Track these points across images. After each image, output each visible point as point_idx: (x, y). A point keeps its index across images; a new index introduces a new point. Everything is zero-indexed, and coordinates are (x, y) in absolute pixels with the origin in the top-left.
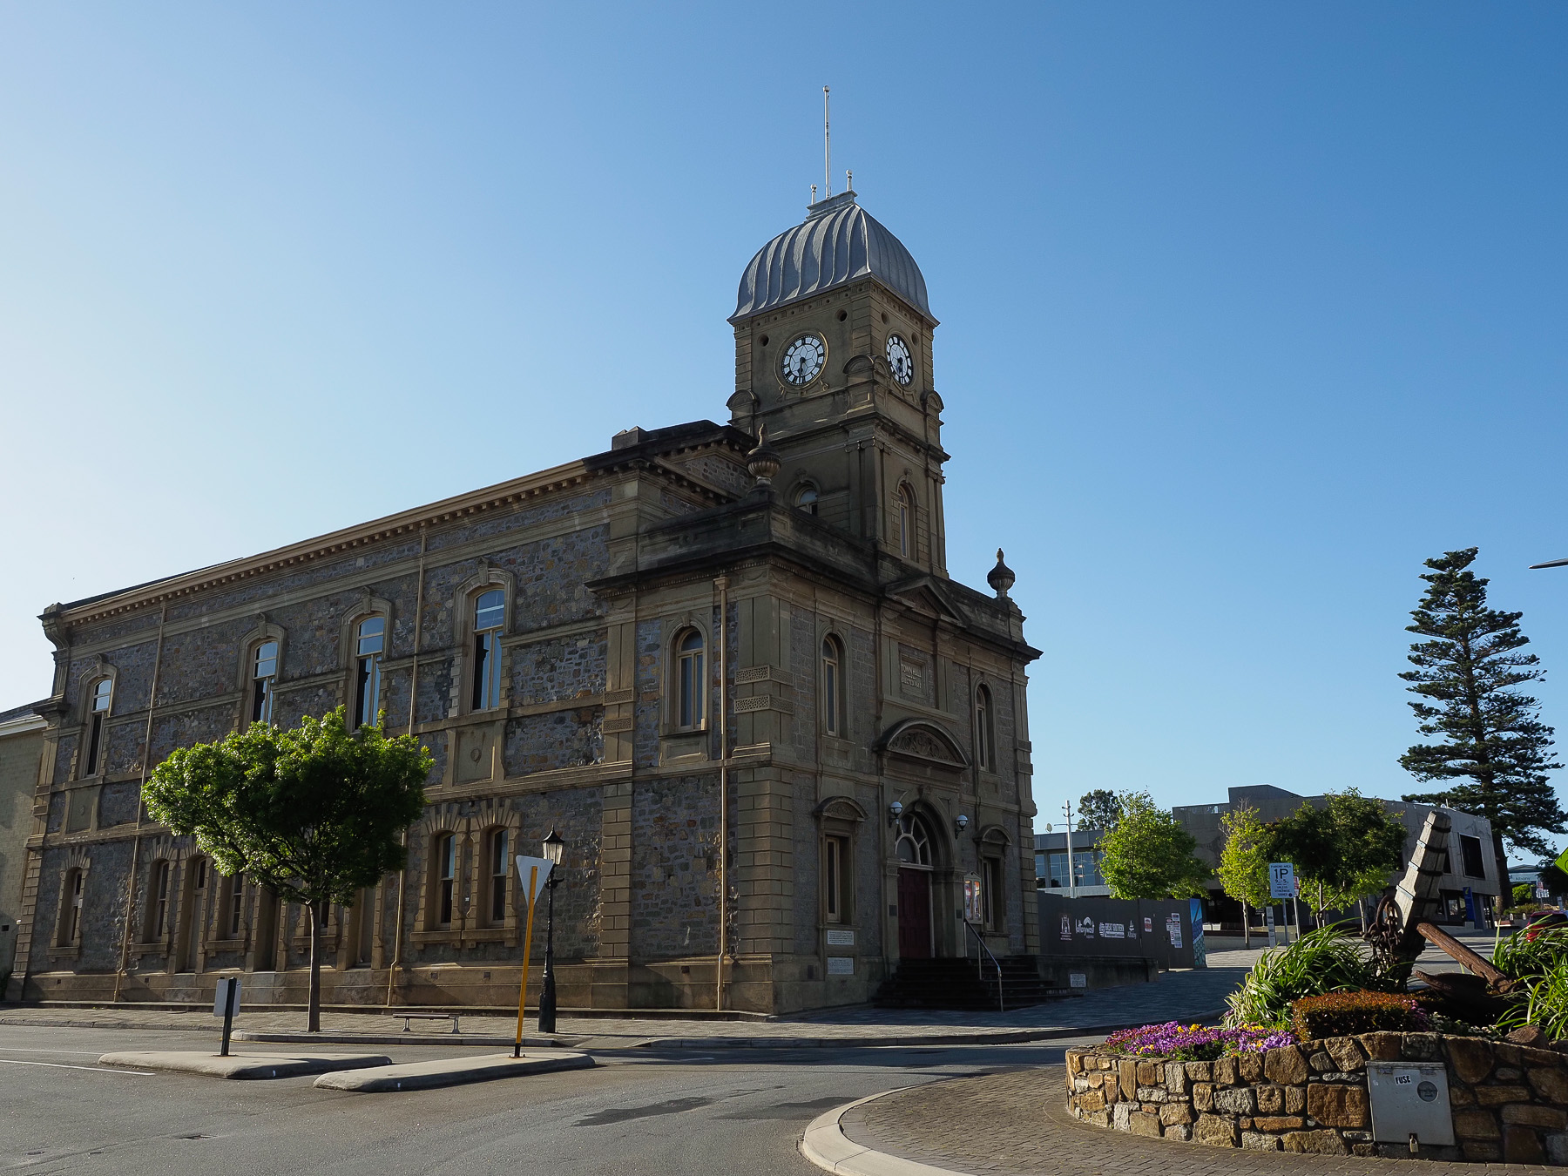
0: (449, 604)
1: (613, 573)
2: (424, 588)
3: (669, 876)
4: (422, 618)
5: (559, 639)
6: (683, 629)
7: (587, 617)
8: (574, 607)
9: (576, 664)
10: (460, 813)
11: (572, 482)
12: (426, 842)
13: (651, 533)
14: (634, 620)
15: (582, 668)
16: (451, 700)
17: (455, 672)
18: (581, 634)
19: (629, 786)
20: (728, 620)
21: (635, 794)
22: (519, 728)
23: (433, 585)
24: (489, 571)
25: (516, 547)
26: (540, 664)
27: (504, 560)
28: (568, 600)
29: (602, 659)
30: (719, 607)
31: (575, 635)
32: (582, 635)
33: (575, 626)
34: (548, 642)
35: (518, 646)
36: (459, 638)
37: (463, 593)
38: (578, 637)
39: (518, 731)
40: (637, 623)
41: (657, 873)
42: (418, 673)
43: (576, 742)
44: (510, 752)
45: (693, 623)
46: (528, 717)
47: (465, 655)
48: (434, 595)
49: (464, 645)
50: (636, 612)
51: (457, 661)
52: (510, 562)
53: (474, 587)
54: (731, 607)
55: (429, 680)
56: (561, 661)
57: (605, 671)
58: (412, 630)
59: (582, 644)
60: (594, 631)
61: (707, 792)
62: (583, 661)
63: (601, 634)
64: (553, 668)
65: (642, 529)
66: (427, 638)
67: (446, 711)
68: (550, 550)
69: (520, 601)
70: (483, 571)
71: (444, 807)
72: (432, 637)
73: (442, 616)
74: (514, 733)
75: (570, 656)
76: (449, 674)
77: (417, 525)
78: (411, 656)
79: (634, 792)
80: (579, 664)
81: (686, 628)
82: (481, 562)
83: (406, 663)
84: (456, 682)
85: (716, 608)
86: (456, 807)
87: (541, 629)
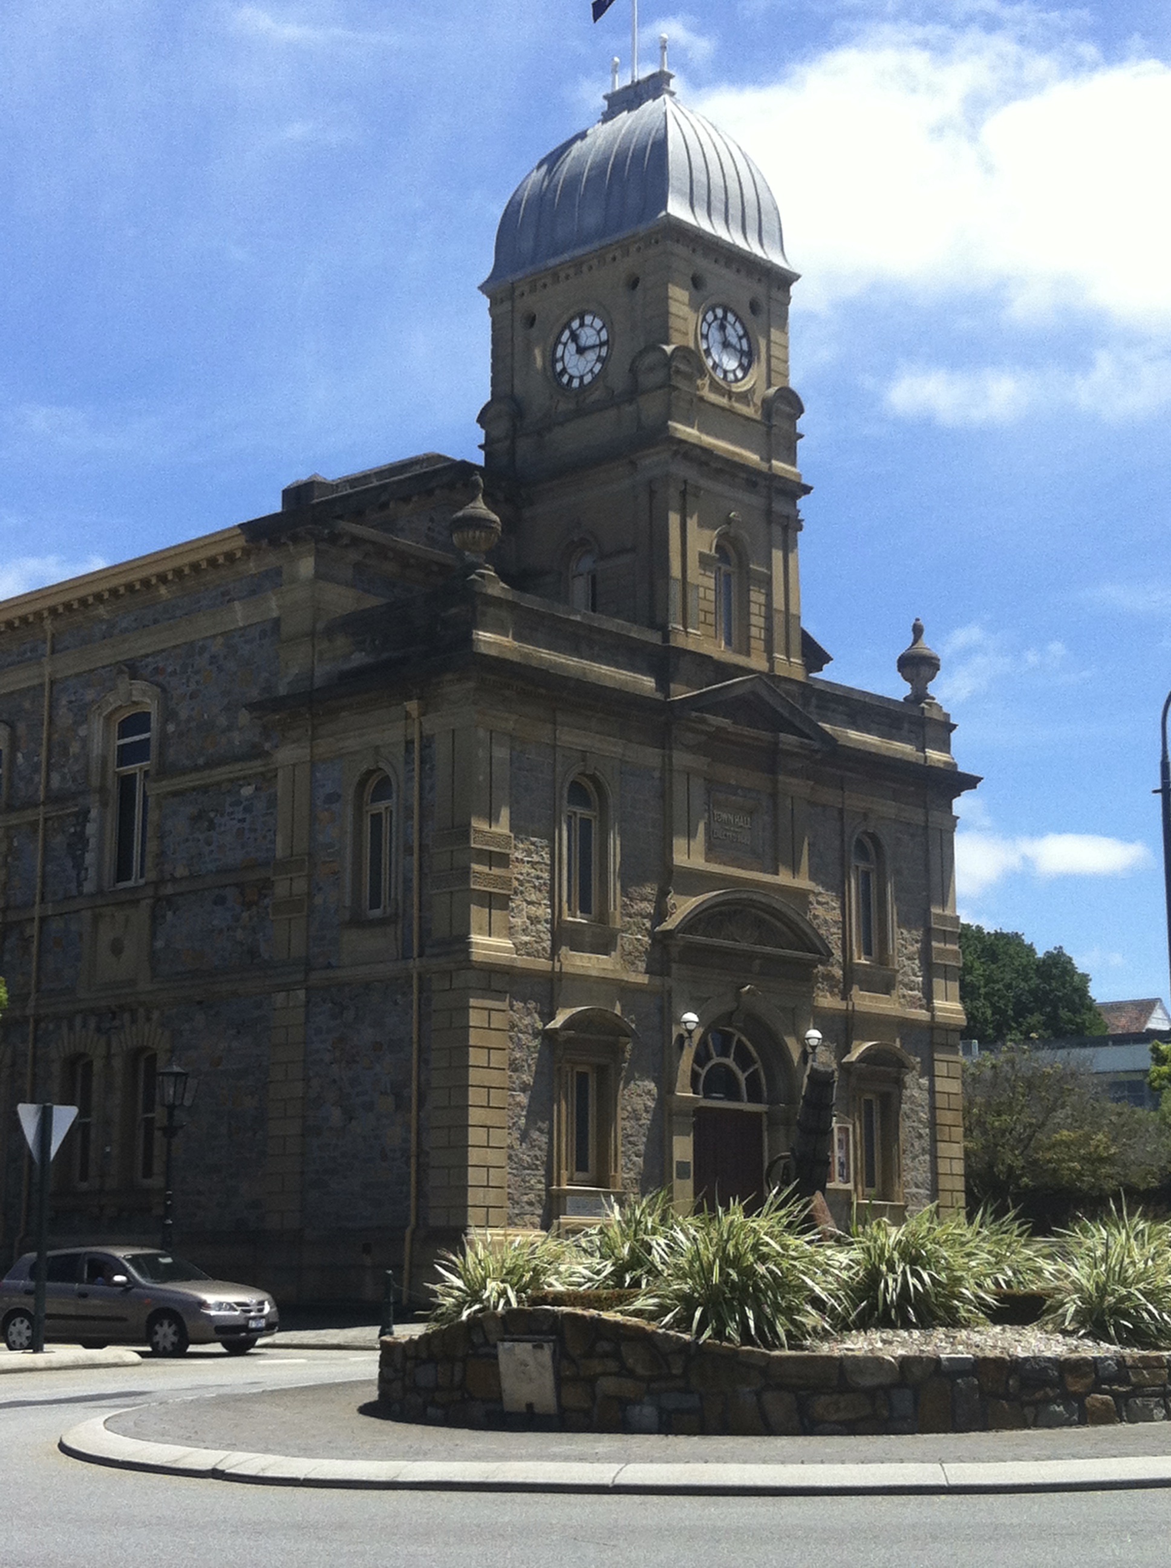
0: (82, 731)
1: (282, 691)
2: (51, 707)
3: (351, 1119)
4: (49, 751)
5: (218, 784)
6: (369, 773)
7: (256, 752)
8: (237, 737)
9: (239, 821)
10: (98, 1030)
11: (230, 557)
12: (56, 1068)
13: (330, 632)
14: (308, 758)
15: (246, 825)
16: (87, 869)
17: (91, 829)
18: (244, 778)
19: (301, 994)
20: (422, 762)
21: (311, 1005)
22: (169, 910)
23: (64, 702)
24: (131, 684)
25: (163, 651)
26: (195, 819)
27: (150, 668)
28: (229, 728)
29: (272, 813)
30: (412, 742)
31: (238, 779)
32: (247, 780)
33: (238, 766)
34: (204, 789)
35: (169, 793)
36: (95, 781)
37: (100, 715)
38: (241, 782)
39: (169, 914)
40: (313, 764)
41: (336, 1115)
42: (45, 830)
43: (239, 931)
44: (159, 944)
45: (381, 765)
46: (182, 894)
47: (104, 804)
48: (64, 718)
49: (102, 790)
50: (312, 747)
51: (94, 813)
52: (157, 670)
53: (114, 706)
54: (427, 742)
55: (59, 840)
56: (222, 815)
57: (275, 832)
58: (36, 768)
59: (247, 791)
60: (262, 774)
61: (396, 1003)
62: (248, 816)
63: (268, 778)
64: (212, 826)
65: (320, 626)
66: (56, 780)
67: (80, 885)
68: (207, 656)
69: (171, 728)
70: (124, 683)
71: (78, 1021)
72: (63, 778)
73: (75, 748)
74: (164, 917)
75: (231, 809)
76: (83, 832)
77: (38, 615)
78: (37, 806)
79: (308, 1002)
80: (243, 820)
81: (374, 771)
82: (121, 672)
83: (29, 815)
84: (93, 842)
85: (409, 743)
86: (92, 1023)
87: (196, 768)
